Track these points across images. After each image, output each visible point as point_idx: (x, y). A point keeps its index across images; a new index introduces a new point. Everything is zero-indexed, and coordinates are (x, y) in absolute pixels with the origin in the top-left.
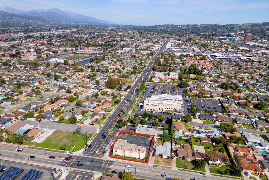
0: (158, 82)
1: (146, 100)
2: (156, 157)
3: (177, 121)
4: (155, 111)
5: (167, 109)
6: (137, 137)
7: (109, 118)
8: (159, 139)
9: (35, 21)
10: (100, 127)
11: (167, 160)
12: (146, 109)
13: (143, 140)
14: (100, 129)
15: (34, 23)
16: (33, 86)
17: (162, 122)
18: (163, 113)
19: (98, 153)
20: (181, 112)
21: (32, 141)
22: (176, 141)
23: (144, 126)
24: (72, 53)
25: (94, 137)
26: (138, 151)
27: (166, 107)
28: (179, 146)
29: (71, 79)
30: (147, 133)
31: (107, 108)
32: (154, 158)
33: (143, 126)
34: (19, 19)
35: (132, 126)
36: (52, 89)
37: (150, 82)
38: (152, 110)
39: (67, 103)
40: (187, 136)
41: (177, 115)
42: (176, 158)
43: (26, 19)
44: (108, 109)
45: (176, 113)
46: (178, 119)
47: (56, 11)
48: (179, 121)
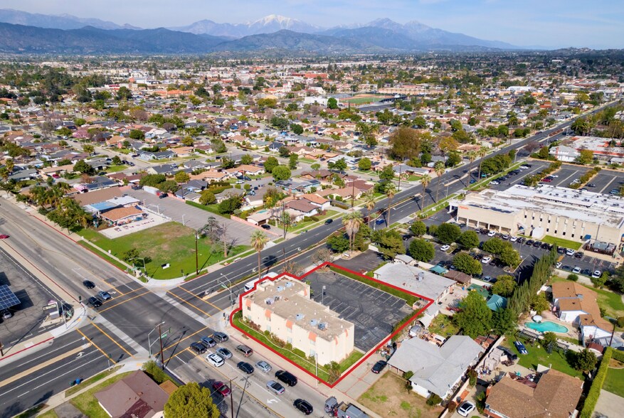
0: (572, 159)
1: (480, 193)
2: (384, 376)
3: (572, 278)
4: (500, 231)
5: (551, 233)
6: (370, 290)
7: (330, 221)
8: (450, 318)
9: (339, 47)
10: (283, 237)
11: (422, 408)
12: (465, 220)
13: (381, 306)
14: (275, 242)
15: (336, 50)
16: (225, 137)
17: (505, 269)
18: (530, 242)
19: (207, 300)
20: (611, 254)
21: (100, 232)
22: (519, 348)
23: (420, 263)
24: (367, 93)
25: (241, 256)
26: (316, 328)
27: (548, 226)
28: (524, 372)
29: (316, 133)
30: (412, 287)
31: (341, 198)
32: (374, 377)
33: (416, 265)
34: (311, 43)
35: (379, 255)
36: (254, 146)
37: (540, 158)
38: (487, 225)
39: (260, 174)
40: (593, 342)
41: (588, 258)
42: (476, 413)
43: (322, 42)
44: (345, 201)
45: (587, 253)
46: (584, 272)
47: (385, 24)
48: (583, 279)
